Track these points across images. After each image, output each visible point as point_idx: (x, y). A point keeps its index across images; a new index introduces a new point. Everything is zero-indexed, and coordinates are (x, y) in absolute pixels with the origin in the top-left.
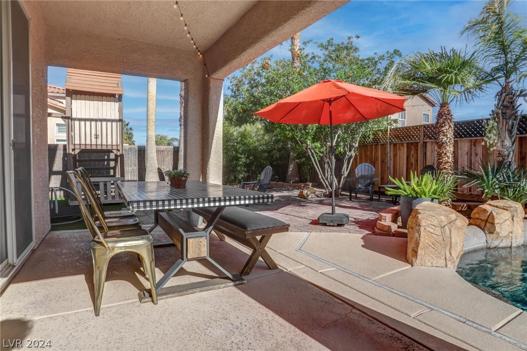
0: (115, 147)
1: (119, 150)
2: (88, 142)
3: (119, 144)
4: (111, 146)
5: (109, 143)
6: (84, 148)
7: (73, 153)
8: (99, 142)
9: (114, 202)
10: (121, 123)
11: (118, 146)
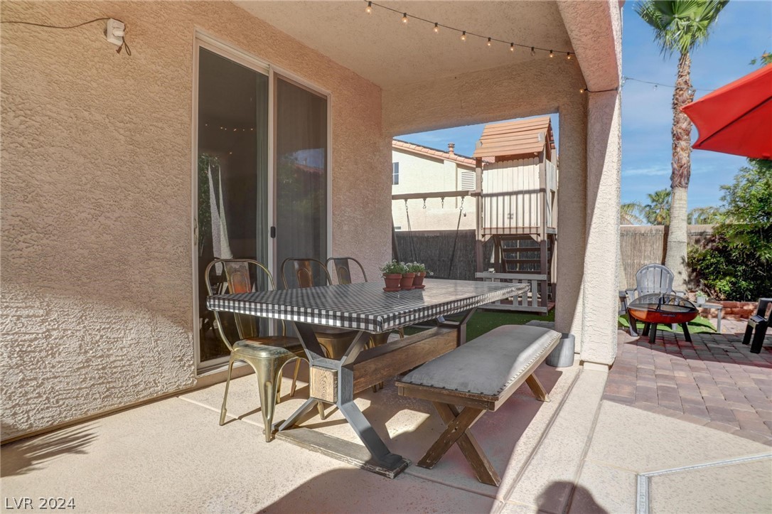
0: (534, 231)
1: (539, 235)
2: (500, 225)
3: (539, 225)
4: (528, 229)
5: (527, 225)
6: (495, 233)
7: (483, 240)
8: (513, 225)
9: (529, 310)
10: (542, 193)
11: (539, 229)
